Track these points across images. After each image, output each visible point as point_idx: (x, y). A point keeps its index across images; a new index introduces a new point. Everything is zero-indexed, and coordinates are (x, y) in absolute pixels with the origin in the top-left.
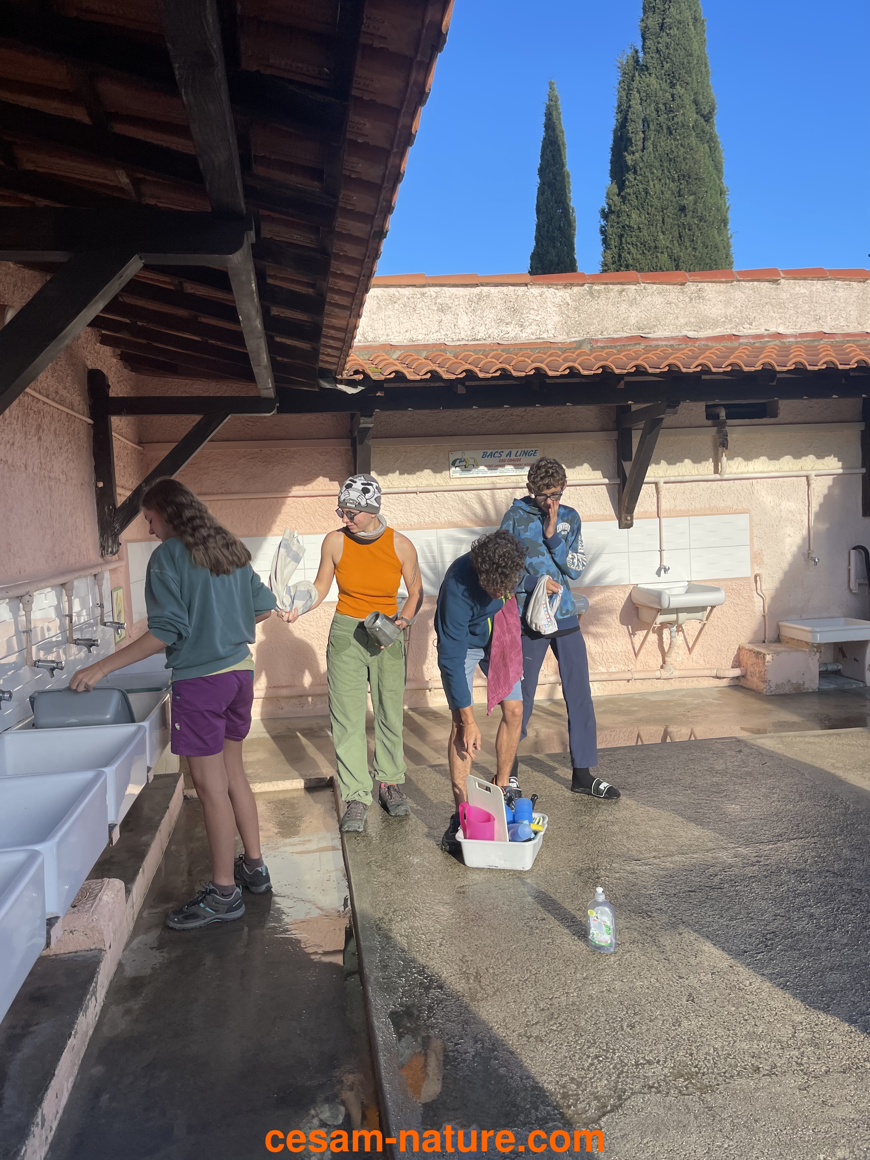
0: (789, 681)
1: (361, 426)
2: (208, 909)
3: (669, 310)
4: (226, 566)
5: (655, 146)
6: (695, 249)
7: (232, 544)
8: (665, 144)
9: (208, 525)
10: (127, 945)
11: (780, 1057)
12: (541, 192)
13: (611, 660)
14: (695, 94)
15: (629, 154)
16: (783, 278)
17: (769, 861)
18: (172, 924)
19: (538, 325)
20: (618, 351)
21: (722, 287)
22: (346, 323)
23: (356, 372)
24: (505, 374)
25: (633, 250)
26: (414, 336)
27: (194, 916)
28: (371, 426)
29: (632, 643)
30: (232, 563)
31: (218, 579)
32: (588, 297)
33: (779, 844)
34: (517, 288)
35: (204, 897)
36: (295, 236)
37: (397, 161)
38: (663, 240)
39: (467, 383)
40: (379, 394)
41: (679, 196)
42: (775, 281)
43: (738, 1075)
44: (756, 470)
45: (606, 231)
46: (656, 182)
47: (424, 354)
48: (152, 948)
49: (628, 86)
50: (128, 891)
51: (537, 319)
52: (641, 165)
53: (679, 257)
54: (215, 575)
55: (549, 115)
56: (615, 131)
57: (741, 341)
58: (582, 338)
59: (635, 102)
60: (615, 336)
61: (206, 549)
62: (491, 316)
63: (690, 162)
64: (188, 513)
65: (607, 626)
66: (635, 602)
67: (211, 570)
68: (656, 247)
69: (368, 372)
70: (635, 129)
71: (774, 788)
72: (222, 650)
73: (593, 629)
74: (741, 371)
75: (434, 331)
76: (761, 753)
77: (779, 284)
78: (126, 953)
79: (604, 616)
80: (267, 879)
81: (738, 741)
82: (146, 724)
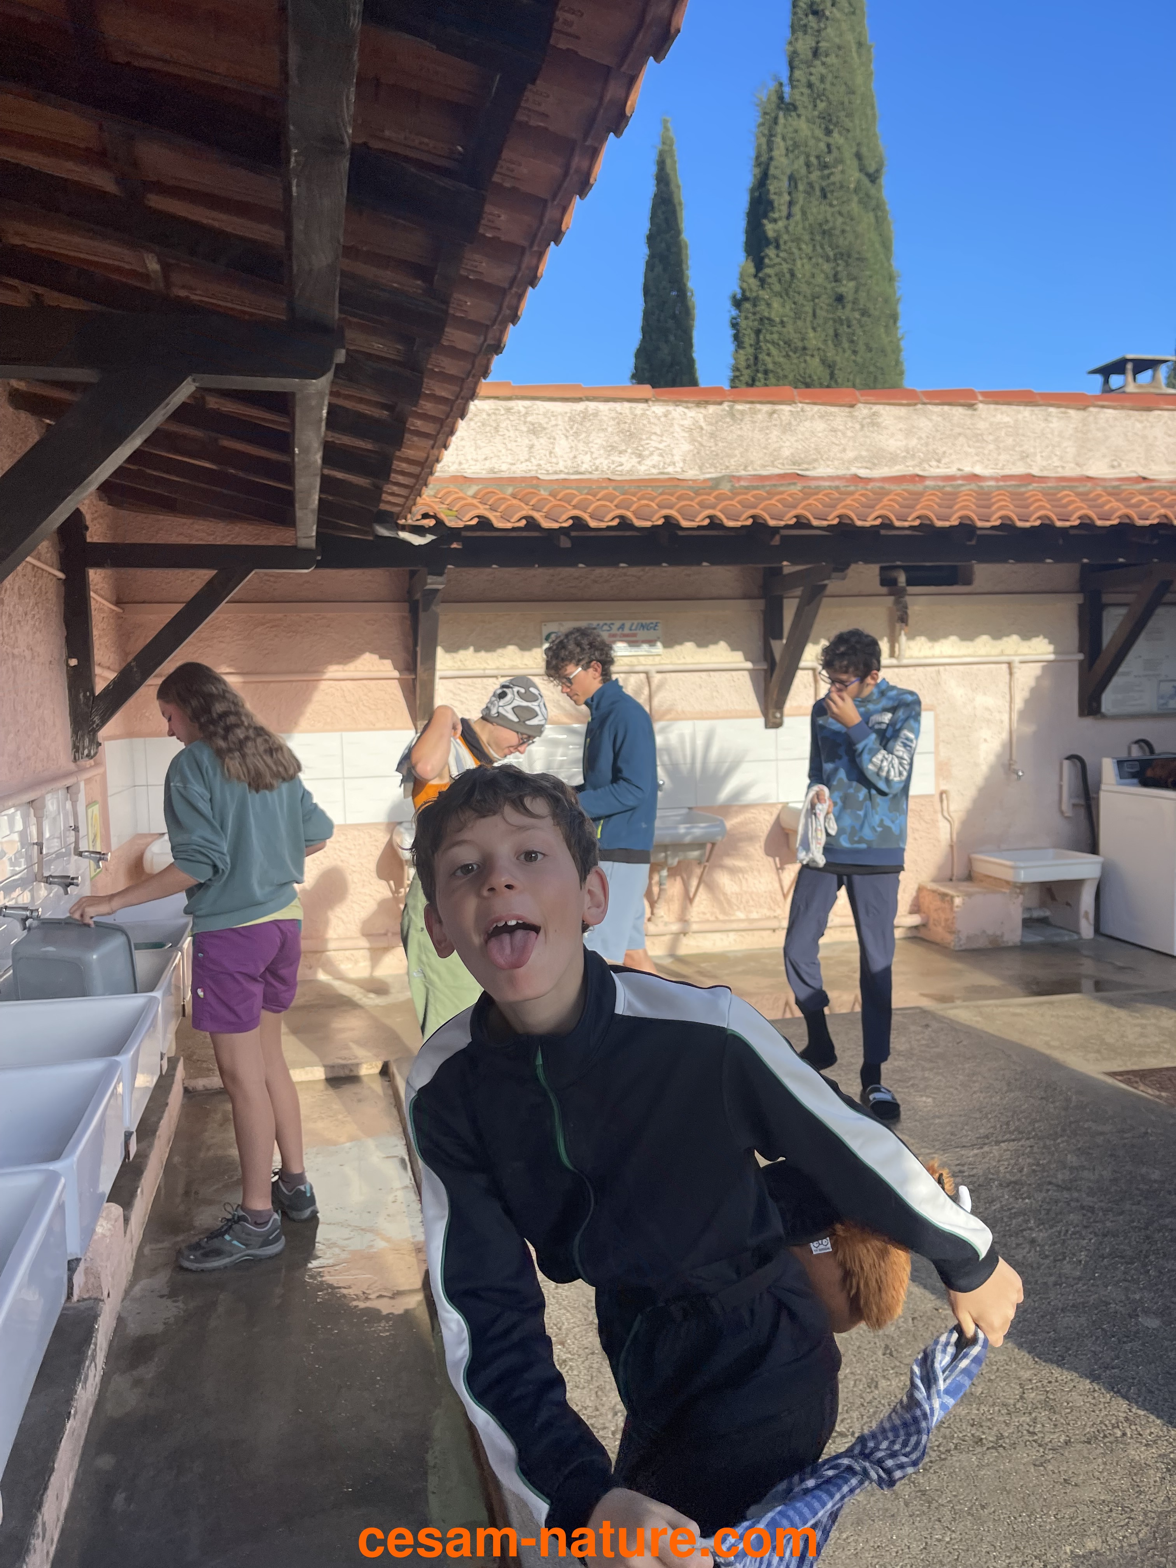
0: (984, 932)
1: (428, 587)
2: (235, 1242)
3: (834, 439)
4: (268, 779)
5: (804, 213)
6: (855, 352)
7: (277, 750)
8: (818, 210)
9: (246, 724)
10: (127, 1292)
11: (1007, 1425)
12: (650, 266)
13: (751, 903)
14: (859, 145)
15: (770, 222)
16: (981, 402)
17: (975, 1171)
18: (186, 1264)
19: (661, 455)
20: (768, 493)
21: (902, 411)
22: (425, 455)
23: (425, 516)
24: (624, 523)
25: (774, 351)
26: (496, 466)
27: (218, 1253)
28: (441, 587)
29: (780, 881)
30: (277, 775)
31: (257, 796)
32: (728, 420)
33: (986, 1149)
34: (634, 405)
35: (230, 1227)
36: (376, 345)
37: (534, 261)
38: (814, 340)
39: (573, 534)
40: (455, 545)
41: (836, 281)
42: (971, 406)
43: (956, 1448)
44: (945, 654)
45: (737, 324)
46: (805, 261)
47: (510, 490)
48: (162, 1296)
49: (770, 131)
50: (126, 1220)
51: (661, 446)
52: (786, 237)
53: (835, 363)
54: (254, 792)
55: (661, 164)
56: (752, 191)
57: (928, 483)
58: (719, 475)
59: (779, 152)
60: (764, 473)
61: (244, 756)
62: (599, 441)
63: (850, 237)
64: (219, 708)
65: (747, 857)
66: (784, 825)
67: (249, 785)
68: (804, 348)
69: (442, 516)
70: (778, 188)
71: (974, 1075)
72: (259, 892)
73: (729, 862)
74: (931, 526)
75: (522, 459)
76: (954, 1028)
77: (975, 410)
78: (127, 1303)
79: (741, 844)
80: (312, 1200)
81: (923, 1012)
82: (158, 994)
